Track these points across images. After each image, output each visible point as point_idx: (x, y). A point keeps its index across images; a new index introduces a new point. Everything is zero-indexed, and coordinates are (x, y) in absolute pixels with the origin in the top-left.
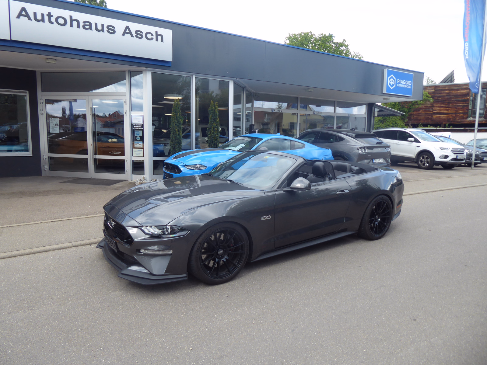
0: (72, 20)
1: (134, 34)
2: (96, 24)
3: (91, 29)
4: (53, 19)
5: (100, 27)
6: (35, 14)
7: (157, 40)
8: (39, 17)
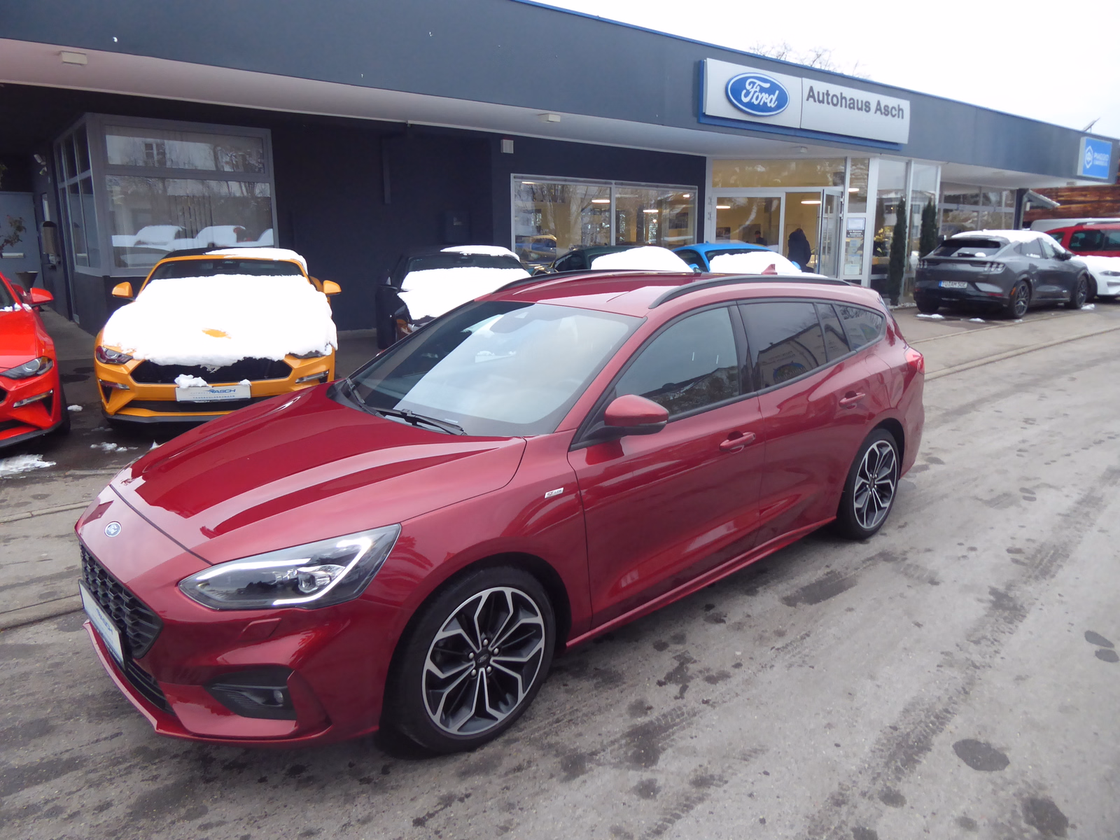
0: (842, 98)
1: (883, 111)
2: (858, 101)
3: (854, 108)
4: (830, 100)
5: (860, 106)
6: (818, 93)
7: (899, 117)
8: (821, 99)
